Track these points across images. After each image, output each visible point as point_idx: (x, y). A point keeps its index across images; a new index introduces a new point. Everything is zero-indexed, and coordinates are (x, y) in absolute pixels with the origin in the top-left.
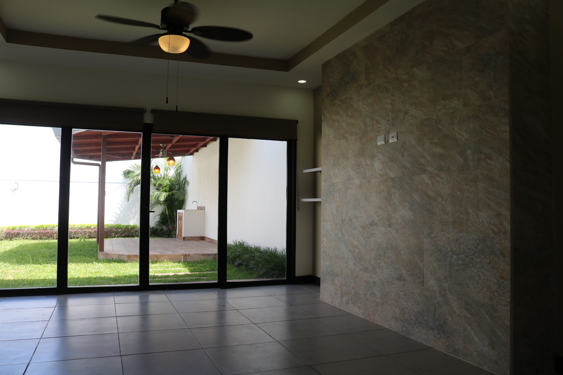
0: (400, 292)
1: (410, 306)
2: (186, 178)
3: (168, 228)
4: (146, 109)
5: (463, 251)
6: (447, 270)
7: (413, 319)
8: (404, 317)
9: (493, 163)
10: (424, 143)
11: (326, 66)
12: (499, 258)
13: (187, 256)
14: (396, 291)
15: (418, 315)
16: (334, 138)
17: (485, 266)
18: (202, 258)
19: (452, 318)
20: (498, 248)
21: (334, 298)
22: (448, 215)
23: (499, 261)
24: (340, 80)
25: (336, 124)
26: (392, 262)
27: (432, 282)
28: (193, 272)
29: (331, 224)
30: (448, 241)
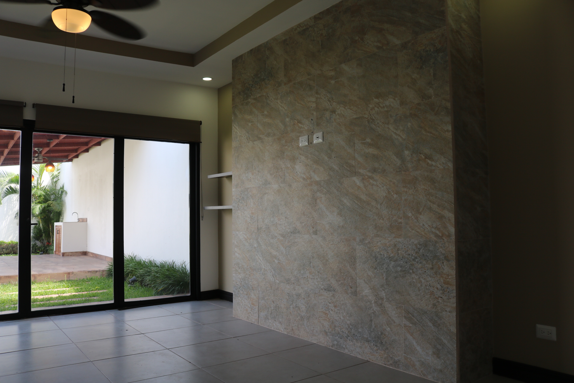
0: (329, 304)
1: (342, 318)
2: (63, 187)
3: (43, 243)
4: (26, 103)
5: (401, 256)
6: (383, 278)
7: (345, 332)
8: (335, 331)
9: (434, 163)
10: (354, 143)
11: (237, 62)
12: (443, 263)
13: (71, 273)
14: (324, 303)
15: (351, 327)
16: (247, 139)
17: (427, 272)
18: (89, 276)
19: (390, 328)
20: (441, 252)
21: (250, 314)
22: (383, 219)
23: (443, 266)
24: (254, 77)
25: (250, 124)
26: (319, 272)
27: (366, 291)
28: (80, 292)
29: (244, 233)
30: (384, 247)
